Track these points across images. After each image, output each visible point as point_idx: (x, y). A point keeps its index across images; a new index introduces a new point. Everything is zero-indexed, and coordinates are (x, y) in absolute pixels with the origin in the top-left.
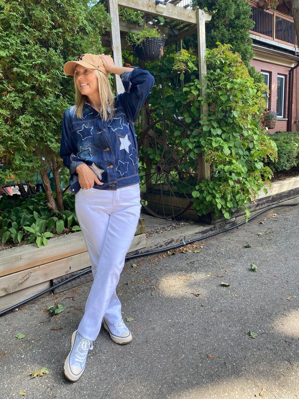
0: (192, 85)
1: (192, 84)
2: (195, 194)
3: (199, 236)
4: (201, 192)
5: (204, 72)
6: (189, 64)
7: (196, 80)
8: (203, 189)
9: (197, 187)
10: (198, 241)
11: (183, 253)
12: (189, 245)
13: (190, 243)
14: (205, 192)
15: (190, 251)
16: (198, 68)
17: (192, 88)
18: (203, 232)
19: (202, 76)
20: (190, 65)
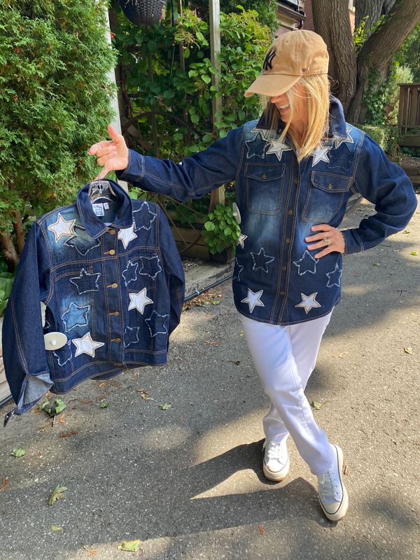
0: (201, 68)
1: (202, 65)
2: (209, 226)
3: (213, 281)
4: (216, 222)
5: (217, 47)
6: (197, 34)
7: (206, 60)
8: (219, 218)
9: (211, 216)
10: (212, 287)
11: (199, 306)
12: (203, 294)
13: (204, 292)
14: (222, 222)
15: (207, 303)
16: (209, 42)
17: (202, 71)
18: (218, 276)
19: (215, 54)
20: (200, 36)
